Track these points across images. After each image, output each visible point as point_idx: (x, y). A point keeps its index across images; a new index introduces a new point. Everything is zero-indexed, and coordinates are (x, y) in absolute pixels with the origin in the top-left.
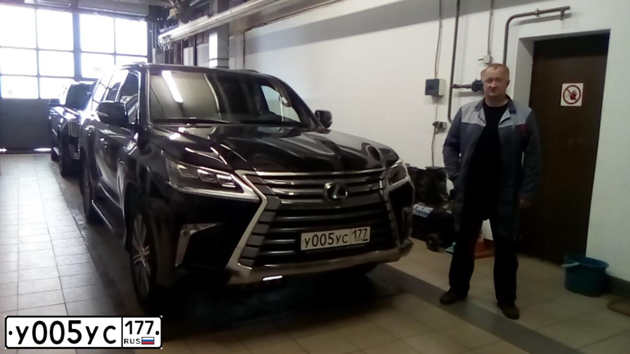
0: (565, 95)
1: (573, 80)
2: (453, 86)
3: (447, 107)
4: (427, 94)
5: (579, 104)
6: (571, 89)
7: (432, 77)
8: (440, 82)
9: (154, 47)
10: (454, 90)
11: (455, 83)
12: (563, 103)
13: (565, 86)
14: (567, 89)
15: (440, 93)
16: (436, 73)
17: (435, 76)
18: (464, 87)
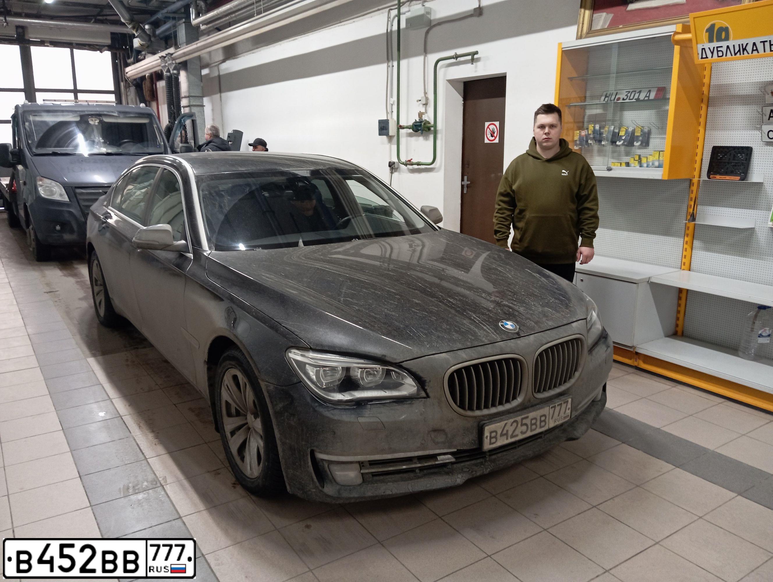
0: (488, 133)
1: (492, 119)
2: (400, 127)
3: (396, 146)
4: (380, 134)
5: (497, 141)
6: (492, 127)
7: (384, 118)
9: (123, 81)
10: (402, 131)
11: (401, 123)
12: (486, 141)
13: (487, 124)
14: (488, 127)
15: (390, 134)
16: (387, 114)
17: (386, 117)
18: (407, 127)
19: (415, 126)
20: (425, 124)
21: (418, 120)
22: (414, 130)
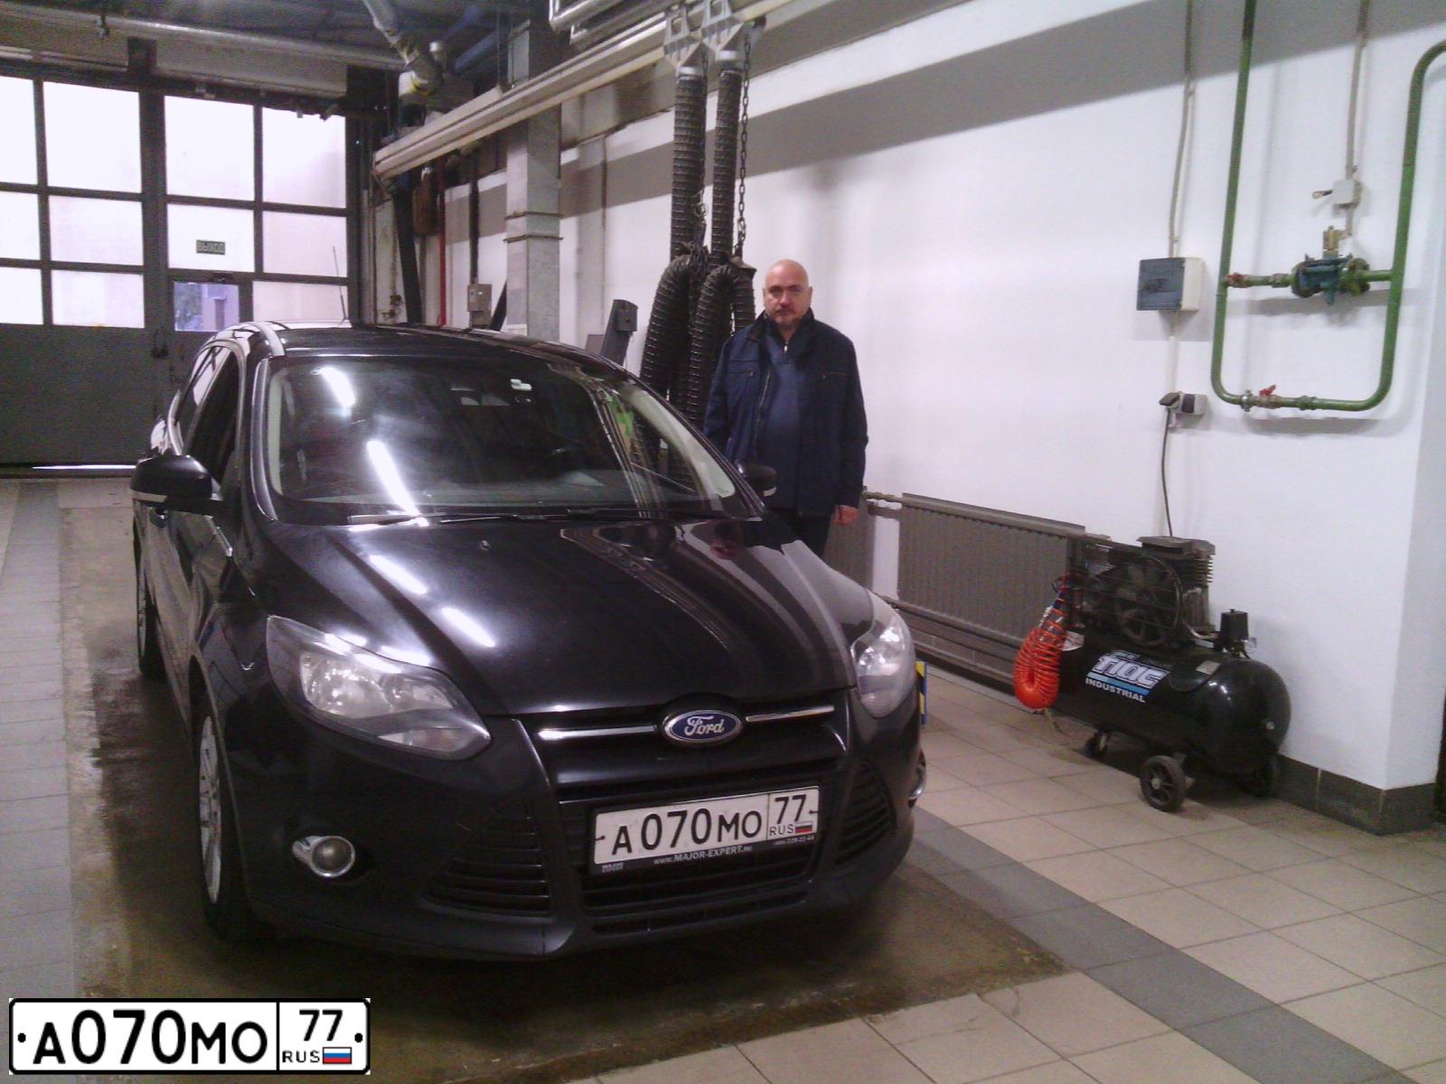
2: (1229, 281)
3: (1207, 346)
4: (1142, 306)
7: (1162, 252)
8: (1188, 268)
10: (1233, 293)
11: (1234, 269)
15: (1187, 303)
16: (1173, 240)
17: (1171, 251)
18: (1265, 282)
19: (1307, 274)
20: (1352, 268)
21: (1317, 253)
22: (1297, 290)
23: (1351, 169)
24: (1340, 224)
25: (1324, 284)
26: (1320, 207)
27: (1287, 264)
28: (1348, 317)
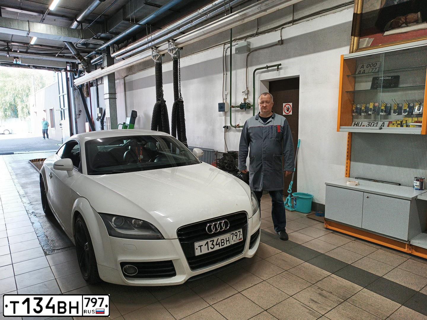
0: (285, 109)
1: (287, 101)
3: (229, 117)
4: (219, 111)
5: (291, 113)
6: (287, 106)
7: (222, 102)
8: (225, 104)
10: (232, 109)
11: (232, 105)
12: (284, 113)
13: (284, 104)
15: (226, 111)
18: (236, 107)
19: (242, 106)
20: (247, 105)
21: (243, 102)
22: (240, 108)
23: (247, 88)
24: (246, 97)
25: (244, 107)
26: (243, 94)
27: (239, 104)
28: (248, 112)
